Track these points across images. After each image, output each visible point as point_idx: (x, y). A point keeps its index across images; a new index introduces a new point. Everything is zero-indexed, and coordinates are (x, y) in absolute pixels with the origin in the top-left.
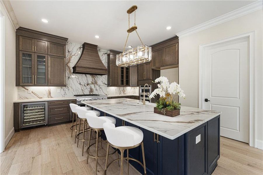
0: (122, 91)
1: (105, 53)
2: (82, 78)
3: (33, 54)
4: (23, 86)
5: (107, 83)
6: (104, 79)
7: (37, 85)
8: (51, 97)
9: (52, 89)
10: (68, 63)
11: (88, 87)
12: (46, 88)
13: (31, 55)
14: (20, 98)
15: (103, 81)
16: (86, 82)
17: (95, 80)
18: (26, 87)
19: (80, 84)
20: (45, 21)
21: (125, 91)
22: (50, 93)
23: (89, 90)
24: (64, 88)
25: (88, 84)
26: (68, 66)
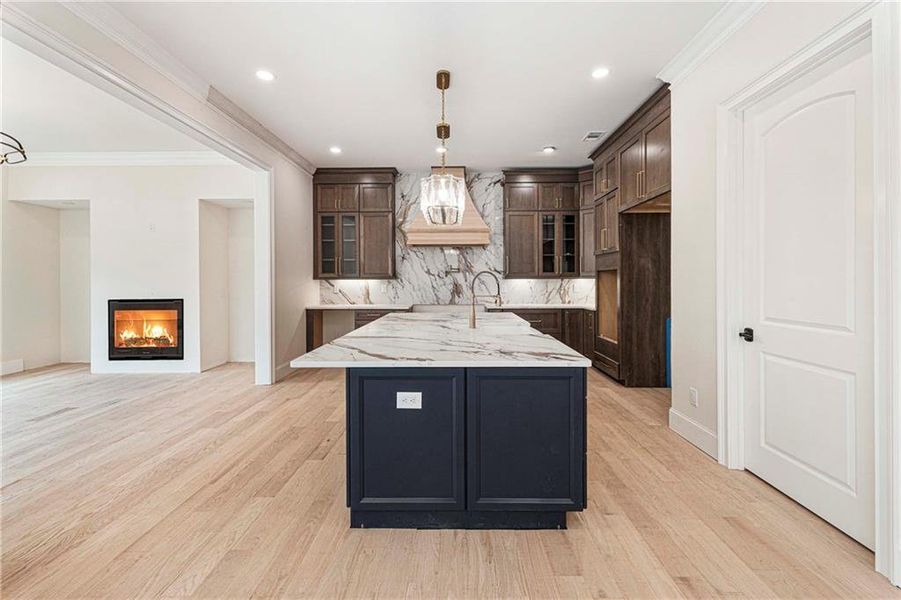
0: (554, 292)
1: (494, 180)
2: (433, 258)
3: (335, 215)
4: (327, 279)
5: (500, 268)
6: (492, 258)
7: (345, 275)
8: (371, 303)
9: (372, 284)
10: (401, 224)
11: (449, 280)
12: (362, 283)
13: (333, 217)
14: (323, 301)
15: (489, 263)
16: (442, 268)
17: (466, 260)
18: (332, 281)
19: (428, 272)
20: (335, 150)
21: (566, 292)
22: (368, 294)
23: (451, 287)
24: (394, 281)
25: (447, 273)
26: (401, 231)
